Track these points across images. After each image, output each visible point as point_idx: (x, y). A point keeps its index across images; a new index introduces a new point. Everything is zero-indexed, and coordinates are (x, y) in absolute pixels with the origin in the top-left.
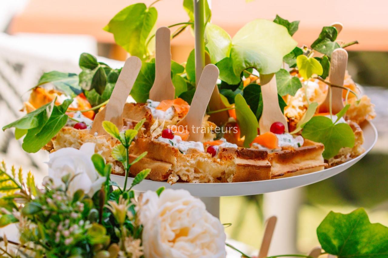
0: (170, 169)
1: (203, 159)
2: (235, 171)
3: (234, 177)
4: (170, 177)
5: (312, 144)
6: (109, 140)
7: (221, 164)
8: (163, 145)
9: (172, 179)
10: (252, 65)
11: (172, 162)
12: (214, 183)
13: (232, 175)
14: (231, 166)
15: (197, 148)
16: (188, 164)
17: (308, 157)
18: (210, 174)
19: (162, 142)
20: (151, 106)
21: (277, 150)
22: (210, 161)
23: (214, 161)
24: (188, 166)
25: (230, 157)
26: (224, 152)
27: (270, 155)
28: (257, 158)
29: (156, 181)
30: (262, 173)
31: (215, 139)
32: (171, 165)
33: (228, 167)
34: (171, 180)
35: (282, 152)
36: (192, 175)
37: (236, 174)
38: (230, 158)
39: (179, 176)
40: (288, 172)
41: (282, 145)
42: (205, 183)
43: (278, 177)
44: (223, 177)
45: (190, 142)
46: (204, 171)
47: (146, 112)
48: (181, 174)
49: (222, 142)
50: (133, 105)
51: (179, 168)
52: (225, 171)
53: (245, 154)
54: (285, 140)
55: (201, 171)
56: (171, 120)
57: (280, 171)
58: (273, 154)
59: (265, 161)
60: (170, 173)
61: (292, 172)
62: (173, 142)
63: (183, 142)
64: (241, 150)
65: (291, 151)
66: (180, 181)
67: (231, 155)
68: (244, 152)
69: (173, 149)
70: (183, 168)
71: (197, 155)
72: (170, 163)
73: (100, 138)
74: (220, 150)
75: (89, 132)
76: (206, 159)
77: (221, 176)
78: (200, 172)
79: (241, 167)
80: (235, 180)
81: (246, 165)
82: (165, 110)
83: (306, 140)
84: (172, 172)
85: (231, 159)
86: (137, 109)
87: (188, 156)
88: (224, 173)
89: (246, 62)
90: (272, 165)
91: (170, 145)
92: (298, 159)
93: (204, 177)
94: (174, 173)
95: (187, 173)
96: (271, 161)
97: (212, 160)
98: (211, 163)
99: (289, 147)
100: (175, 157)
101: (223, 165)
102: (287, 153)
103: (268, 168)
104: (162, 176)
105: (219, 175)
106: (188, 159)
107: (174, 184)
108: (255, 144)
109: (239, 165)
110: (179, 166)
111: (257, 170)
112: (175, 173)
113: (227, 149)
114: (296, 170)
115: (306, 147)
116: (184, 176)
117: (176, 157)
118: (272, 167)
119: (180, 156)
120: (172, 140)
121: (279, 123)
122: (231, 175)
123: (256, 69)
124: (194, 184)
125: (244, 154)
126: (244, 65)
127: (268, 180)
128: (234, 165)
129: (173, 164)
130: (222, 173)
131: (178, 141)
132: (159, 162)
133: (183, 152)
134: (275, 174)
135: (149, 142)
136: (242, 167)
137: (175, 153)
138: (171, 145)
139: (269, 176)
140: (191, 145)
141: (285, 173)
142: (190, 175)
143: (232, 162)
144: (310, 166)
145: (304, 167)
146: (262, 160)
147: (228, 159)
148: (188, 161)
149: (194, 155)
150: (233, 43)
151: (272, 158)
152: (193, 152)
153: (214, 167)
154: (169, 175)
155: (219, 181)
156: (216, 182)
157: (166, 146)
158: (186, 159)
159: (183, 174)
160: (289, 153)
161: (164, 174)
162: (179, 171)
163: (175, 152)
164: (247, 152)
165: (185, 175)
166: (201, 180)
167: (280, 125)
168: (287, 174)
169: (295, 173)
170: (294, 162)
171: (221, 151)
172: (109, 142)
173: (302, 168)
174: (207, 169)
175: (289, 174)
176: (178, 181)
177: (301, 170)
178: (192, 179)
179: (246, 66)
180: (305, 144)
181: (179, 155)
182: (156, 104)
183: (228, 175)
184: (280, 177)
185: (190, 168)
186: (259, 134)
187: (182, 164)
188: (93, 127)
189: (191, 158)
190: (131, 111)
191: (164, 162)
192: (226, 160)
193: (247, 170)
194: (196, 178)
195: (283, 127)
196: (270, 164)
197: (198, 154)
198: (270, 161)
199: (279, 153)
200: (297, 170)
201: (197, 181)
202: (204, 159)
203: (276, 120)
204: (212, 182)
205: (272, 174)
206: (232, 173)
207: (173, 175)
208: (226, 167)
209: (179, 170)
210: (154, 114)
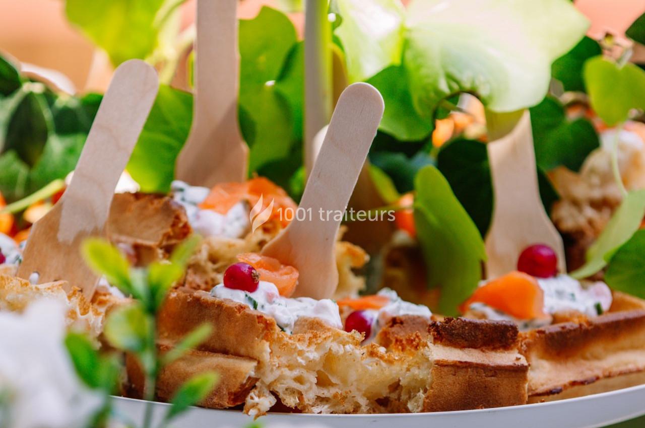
0: (252, 374)
1: (342, 346)
2: (430, 380)
3: (427, 398)
4: (252, 398)
5: (634, 306)
6: (74, 293)
7: (390, 362)
8: (230, 308)
9: (257, 404)
10: (467, 85)
11: (256, 354)
12: (370, 413)
13: (421, 391)
14: (419, 368)
15: (323, 317)
16: (300, 360)
17: (625, 341)
18: (359, 390)
19: (226, 300)
20: (183, 199)
21: (539, 321)
22: (359, 352)
23: (372, 354)
24: (299, 366)
25: (412, 341)
26: (396, 329)
27: (523, 336)
28: (489, 345)
29: (209, 408)
30: (505, 385)
31: (361, 293)
32: (255, 364)
33: (408, 370)
34: (254, 406)
35: (556, 328)
36: (311, 393)
37: (432, 388)
38: (414, 344)
39: (274, 394)
40: (574, 383)
41: (552, 308)
42: (346, 413)
43: (546, 397)
44: (394, 396)
45: (300, 301)
46: (344, 381)
47: (173, 216)
48: (280, 388)
49: (385, 299)
50: (132, 199)
51: (277, 373)
52: (399, 381)
53: (458, 335)
54: (560, 294)
55: (334, 380)
56: (243, 237)
57: (550, 380)
58: (532, 335)
59: (512, 352)
60: (251, 385)
61: (582, 383)
62: (257, 301)
63: (283, 301)
64: (446, 323)
65: (581, 325)
66: (279, 408)
67: (417, 337)
68: (453, 328)
69: (260, 317)
70: (286, 372)
71: (324, 336)
72: (251, 358)
73: (49, 289)
74: (382, 322)
75: (14, 271)
76: (349, 347)
77: (388, 396)
78: (332, 385)
79: (446, 369)
80: (430, 407)
81: (458, 364)
82: (224, 213)
83: (619, 295)
84: (258, 384)
85: (416, 347)
86: (145, 208)
87: (299, 340)
88: (396, 386)
89: (450, 77)
90: (529, 365)
91: (248, 307)
92: (597, 348)
93: (344, 398)
94: (261, 387)
95: (296, 386)
96: (525, 352)
97: (365, 350)
98: (362, 359)
99: (574, 314)
100: (264, 341)
101: (395, 362)
102: (570, 331)
103: (520, 371)
104: (230, 394)
105: (385, 393)
106: (300, 346)
107: (264, 417)
108: (477, 306)
109: (441, 365)
110: (275, 365)
111: (489, 379)
112: (264, 388)
113: (403, 319)
114: (594, 378)
115: (621, 315)
116: (290, 395)
117: (267, 340)
118: (529, 368)
119: (278, 338)
120: (253, 295)
121: (543, 246)
122: (419, 391)
123: (478, 97)
124: (316, 417)
125: (453, 334)
126: (444, 87)
127: (519, 405)
128: (426, 365)
129: (259, 362)
130: (390, 387)
131: (270, 298)
132: (219, 355)
133: (285, 329)
134: (536, 389)
135: (189, 300)
136: (450, 368)
137: (265, 332)
138: (251, 308)
139: (523, 396)
140: (304, 307)
141: (565, 387)
142: (306, 391)
143: (420, 354)
144: (631, 367)
145: (616, 370)
146: (501, 350)
147: (408, 348)
148: (301, 353)
149: (315, 336)
150: (409, 25)
151: (528, 345)
152: (312, 327)
153: (370, 368)
154: (249, 393)
155: (382, 408)
156: (374, 412)
157: (239, 310)
158: (296, 347)
159: (287, 389)
160: (575, 330)
161: (233, 390)
162: (275, 380)
163: (266, 327)
164: (463, 327)
165: (292, 392)
166: (335, 405)
167: (545, 252)
168: (569, 390)
169: (591, 385)
170: (588, 355)
171: (387, 324)
172: (73, 299)
173: (610, 373)
174: (353, 376)
175: (576, 388)
176: (273, 410)
177: (608, 380)
178: (311, 403)
179: (450, 88)
180: (615, 306)
181: (276, 336)
182: (198, 193)
183: (409, 392)
184: (551, 396)
185: (304, 371)
186: (484, 276)
187: (284, 360)
188: (26, 258)
189: (310, 344)
190: (128, 215)
191: (232, 354)
192: (403, 350)
193: (462, 377)
194: (321, 400)
195: (553, 259)
196: (523, 361)
197: (328, 334)
198: (523, 352)
199: (547, 332)
200: (598, 378)
201: (325, 408)
202: (344, 347)
203: (532, 240)
204: (365, 411)
205: (530, 390)
206: (421, 385)
207: (259, 392)
208: (404, 370)
209: (277, 376)
210: (194, 224)
